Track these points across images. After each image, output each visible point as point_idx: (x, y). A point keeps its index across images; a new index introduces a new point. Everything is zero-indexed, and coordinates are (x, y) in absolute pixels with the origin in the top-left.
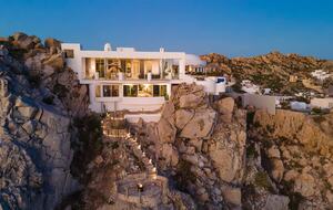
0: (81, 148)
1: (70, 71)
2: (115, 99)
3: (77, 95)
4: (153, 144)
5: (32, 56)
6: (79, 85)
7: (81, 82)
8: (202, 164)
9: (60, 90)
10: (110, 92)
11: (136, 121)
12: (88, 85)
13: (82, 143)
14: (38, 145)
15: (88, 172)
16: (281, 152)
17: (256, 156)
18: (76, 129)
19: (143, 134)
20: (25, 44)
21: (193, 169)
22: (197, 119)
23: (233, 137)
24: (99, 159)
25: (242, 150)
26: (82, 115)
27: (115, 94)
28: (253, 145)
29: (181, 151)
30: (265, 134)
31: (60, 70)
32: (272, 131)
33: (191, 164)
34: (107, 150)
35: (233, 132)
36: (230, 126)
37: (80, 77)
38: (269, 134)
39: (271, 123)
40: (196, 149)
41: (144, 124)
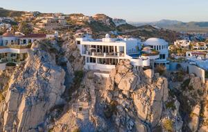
0: (73, 86)
1: (78, 50)
2: (94, 64)
3: (79, 61)
5: (65, 44)
6: (81, 56)
8: (124, 105)
9: (72, 58)
10: (93, 60)
12: (84, 57)
13: (74, 83)
14: (46, 82)
15: (71, 97)
17: (174, 108)
19: (100, 83)
20: (65, 38)
21: (118, 107)
22: (124, 80)
24: (76, 92)
26: (79, 69)
27: (95, 62)
28: (174, 101)
29: (115, 95)
30: (194, 96)
31: (73, 50)
32: (201, 94)
33: (118, 104)
34: (80, 88)
35: (148, 91)
36: (149, 86)
37: (81, 53)
38: (198, 96)
39: (202, 89)
40: (124, 96)
41: (103, 78)
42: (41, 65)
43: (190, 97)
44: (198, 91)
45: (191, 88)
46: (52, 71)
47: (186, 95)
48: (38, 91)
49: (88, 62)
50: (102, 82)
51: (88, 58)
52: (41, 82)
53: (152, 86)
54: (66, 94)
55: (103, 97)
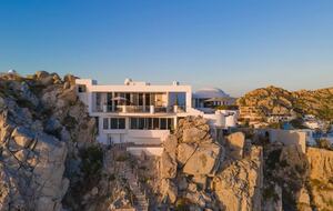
0: (82, 179)
1: (82, 104)
2: (121, 131)
3: (85, 127)
4: (152, 178)
5: (49, 91)
6: (89, 118)
7: (91, 115)
8: (203, 204)
9: (69, 122)
10: (118, 123)
11: (139, 154)
12: (97, 118)
13: (83, 174)
14: (28, 173)
15: (83, 203)
16: (312, 198)
17: (276, 199)
18: (80, 160)
19: (144, 168)
20: (46, 81)
22: (199, 154)
23: (242, 176)
24: (95, 191)
25: (252, 191)
26: (88, 145)
27: (122, 126)
28: (272, 187)
29: (181, 187)
30: (292, 175)
31: (71, 104)
32: (302, 172)
33: (191, 203)
34: (104, 182)
35: (242, 170)
36: (240, 163)
37: (90, 110)
38: (298, 175)
39: (301, 163)
40: (199, 187)
41: (146, 157)
42: (10, 131)
43: (287, 178)
44: (297, 167)
45: (284, 164)
46: (42, 146)
47: (279, 175)
48: (10, 195)
49: (106, 127)
50: (147, 164)
51: (106, 120)
52: (14, 174)
53: (245, 162)
54: (70, 199)
55: (159, 194)
